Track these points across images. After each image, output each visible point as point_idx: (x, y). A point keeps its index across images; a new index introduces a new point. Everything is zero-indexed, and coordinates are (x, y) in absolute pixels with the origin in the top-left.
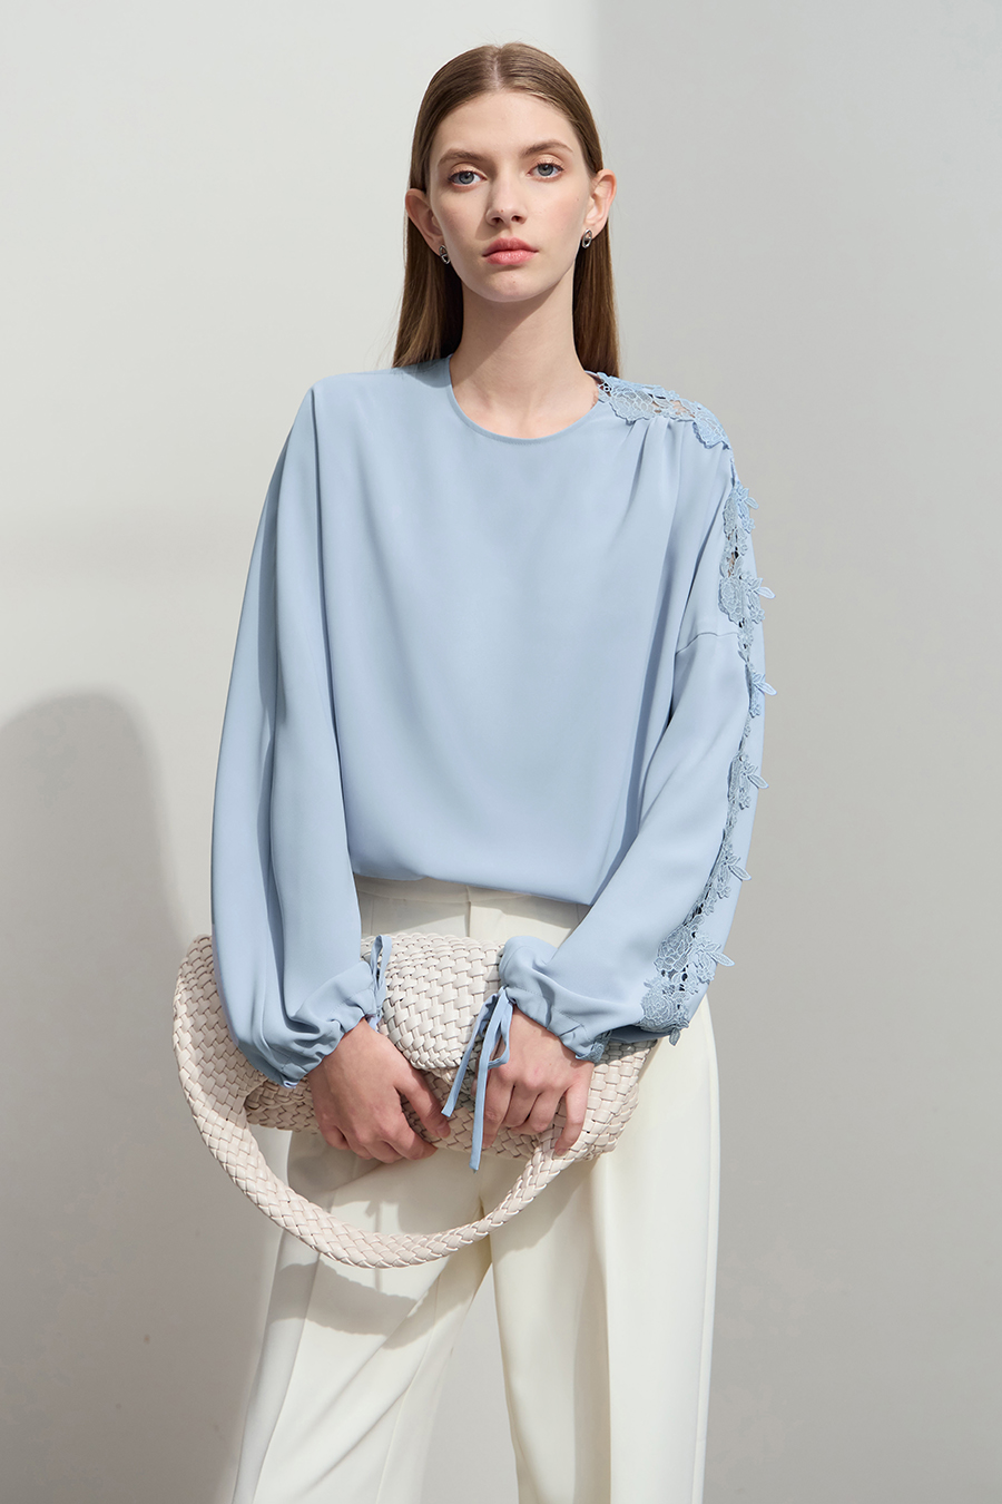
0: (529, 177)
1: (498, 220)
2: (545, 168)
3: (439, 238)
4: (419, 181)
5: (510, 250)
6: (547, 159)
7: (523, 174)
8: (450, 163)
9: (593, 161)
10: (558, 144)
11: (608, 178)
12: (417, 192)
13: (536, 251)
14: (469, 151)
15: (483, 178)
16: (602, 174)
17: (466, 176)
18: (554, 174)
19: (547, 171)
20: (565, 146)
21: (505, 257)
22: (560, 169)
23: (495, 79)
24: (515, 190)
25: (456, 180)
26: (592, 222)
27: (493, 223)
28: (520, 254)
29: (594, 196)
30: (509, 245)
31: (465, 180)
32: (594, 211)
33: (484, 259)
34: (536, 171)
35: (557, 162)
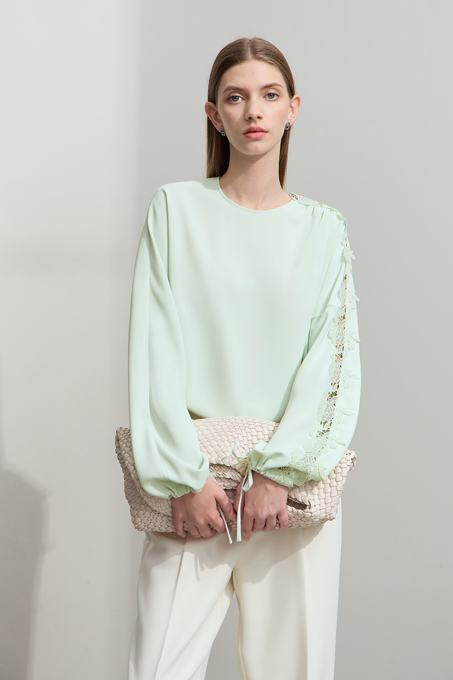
0: (264, 99)
1: (250, 118)
2: (271, 95)
3: (221, 124)
4: (213, 98)
5: (256, 132)
6: (272, 91)
7: (261, 98)
8: (228, 92)
9: (291, 92)
10: (277, 85)
11: (298, 99)
12: (212, 104)
13: (267, 132)
14: (237, 87)
15: (243, 99)
16: (295, 97)
17: (235, 98)
18: (275, 97)
19: (272, 97)
20: (280, 86)
21: (253, 135)
22: (277, 95)
23: (249, 55)
24: (258, 105)
25: (231, 99)
26: (290, 118)
27: (248, 120)
28: (260, 134)
29: (291, 107)
30: (255, 130)
31: (235, 100)
32: (291, 114)
33: (243, 136)
34: (267, 96)
35: (277, 93)
